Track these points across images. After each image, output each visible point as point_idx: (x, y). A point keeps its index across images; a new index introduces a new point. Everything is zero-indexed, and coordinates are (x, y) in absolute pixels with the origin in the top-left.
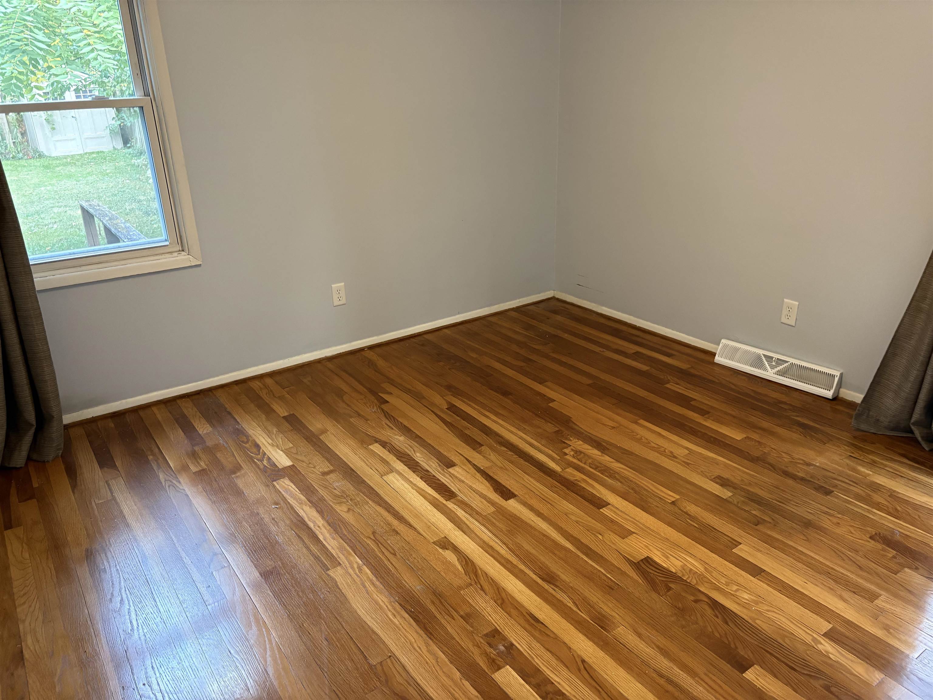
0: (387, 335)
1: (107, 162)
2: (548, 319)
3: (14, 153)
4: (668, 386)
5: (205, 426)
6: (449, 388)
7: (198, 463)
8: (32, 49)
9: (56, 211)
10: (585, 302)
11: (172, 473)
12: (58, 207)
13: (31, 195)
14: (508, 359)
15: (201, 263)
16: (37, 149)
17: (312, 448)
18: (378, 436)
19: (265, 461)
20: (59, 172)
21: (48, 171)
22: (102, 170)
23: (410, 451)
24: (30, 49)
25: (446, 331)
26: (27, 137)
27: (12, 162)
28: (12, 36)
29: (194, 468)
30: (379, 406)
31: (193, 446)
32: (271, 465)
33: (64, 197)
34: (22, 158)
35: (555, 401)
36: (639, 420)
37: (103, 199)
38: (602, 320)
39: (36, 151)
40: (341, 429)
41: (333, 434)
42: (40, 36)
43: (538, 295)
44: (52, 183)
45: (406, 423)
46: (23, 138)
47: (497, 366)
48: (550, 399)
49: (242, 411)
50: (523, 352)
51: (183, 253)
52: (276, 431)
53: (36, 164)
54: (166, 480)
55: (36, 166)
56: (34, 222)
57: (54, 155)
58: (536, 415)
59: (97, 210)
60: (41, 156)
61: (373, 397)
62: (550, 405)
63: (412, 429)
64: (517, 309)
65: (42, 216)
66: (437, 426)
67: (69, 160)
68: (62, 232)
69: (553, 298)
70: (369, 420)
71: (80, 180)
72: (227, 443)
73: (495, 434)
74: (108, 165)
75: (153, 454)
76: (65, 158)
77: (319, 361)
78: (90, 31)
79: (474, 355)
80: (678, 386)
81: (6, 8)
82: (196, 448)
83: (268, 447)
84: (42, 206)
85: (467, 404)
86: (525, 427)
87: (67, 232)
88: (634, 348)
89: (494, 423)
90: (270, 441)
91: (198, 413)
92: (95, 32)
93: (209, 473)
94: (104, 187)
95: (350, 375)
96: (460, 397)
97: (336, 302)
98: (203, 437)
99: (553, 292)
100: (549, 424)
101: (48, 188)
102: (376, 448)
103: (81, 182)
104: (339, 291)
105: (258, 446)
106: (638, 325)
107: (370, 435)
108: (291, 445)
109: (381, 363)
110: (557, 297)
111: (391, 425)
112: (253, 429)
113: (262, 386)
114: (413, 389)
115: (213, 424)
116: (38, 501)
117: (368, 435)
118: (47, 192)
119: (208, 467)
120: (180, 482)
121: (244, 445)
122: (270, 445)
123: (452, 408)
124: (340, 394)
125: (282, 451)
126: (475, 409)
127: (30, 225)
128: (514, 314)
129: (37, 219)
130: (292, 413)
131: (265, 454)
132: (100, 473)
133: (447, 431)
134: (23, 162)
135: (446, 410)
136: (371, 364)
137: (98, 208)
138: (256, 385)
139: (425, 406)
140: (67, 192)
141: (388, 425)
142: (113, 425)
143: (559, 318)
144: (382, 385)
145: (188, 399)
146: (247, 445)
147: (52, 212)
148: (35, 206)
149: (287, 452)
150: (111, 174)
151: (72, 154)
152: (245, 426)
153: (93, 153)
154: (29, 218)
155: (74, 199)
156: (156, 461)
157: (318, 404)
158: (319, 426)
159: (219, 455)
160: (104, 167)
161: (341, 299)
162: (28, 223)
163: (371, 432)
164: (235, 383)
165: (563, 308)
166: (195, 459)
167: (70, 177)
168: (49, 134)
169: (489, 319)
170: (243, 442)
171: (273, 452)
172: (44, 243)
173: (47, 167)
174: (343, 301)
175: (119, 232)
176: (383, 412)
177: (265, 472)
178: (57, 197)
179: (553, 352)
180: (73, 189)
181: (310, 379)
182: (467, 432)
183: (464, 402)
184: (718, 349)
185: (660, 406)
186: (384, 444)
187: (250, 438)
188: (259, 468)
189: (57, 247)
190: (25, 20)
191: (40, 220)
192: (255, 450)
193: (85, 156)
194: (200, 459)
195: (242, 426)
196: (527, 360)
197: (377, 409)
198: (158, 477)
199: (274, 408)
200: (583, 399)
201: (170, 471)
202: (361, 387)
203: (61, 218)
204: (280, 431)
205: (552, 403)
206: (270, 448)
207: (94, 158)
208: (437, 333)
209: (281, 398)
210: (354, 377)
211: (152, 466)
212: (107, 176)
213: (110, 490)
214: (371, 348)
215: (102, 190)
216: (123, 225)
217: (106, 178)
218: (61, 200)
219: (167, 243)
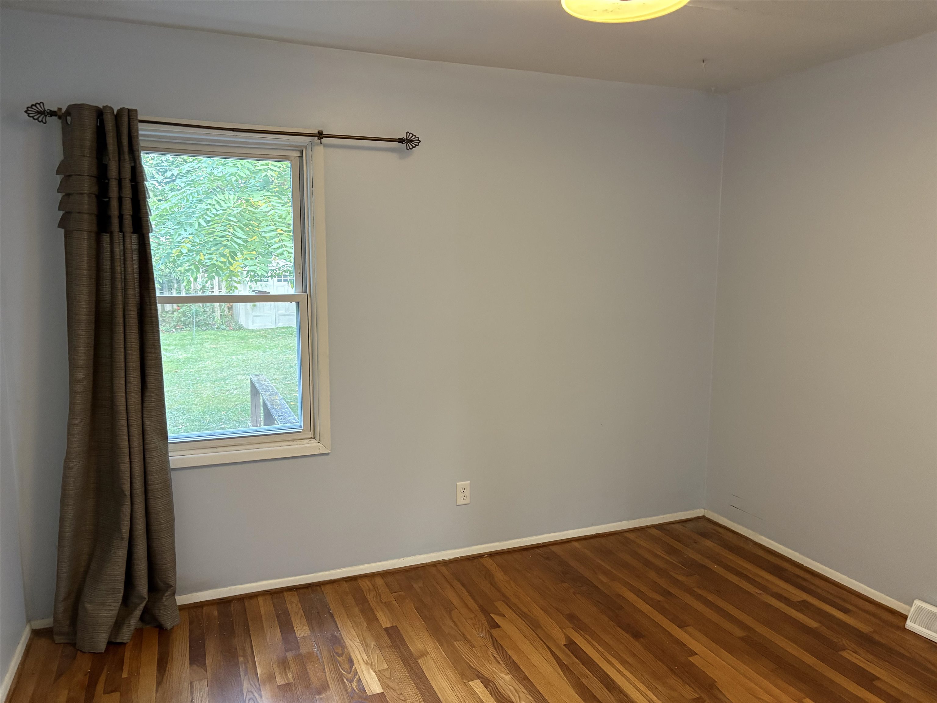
0: (510, 542)
1: (293, 337)
2: (696, 543)
3: (218, 325)
4: (844, 654)
5: (305, 628)
6: (571, 617)
7: (286, 674)
8: (230, 244)
9: (239, 378)
10: (740, 527)
11: (257, 684)
12: (242, 374)
13: (223, 362)
14: (644, 589)
15: (330, 452)
16: (238, 321)
17: (407, 674)
18: (482, 670)
19: (355, 683)
20: (252, 344)
21: (243, 342)
22: (287, 343)
23: (514, 696)
24: (229, 244)
25: (576, 544)
26: (232, 311)
27: (216, 332)
28: (216, 234)
29: (280, 681)
30: (488, 630)
31: (286, 651)
32: (359, 690)
33: (249, 366)
34: (224, 329)
35: (696, 654)
36: (805, 698)
37: (281, 370)
38: (761, 553)
39: (237, 323)
40: (442, 654)
41: (433, 659)
42: (240, 234)
43: (685, 512)
44: (242, 352)
45: (515, 658)
46: (229, 312)
47: (630, 596)
48: (691, 650)
49: (345, 615)
50: (663, 582)
51: (314, 441)
52: (374, 645)
53: (234, 335)
54: (248, 691)
55: (234, 336)
56: (219, 387)
57: (251, 327)
58: (672, 670)
59: (262, 385)
60: (240, 328)
61: (484, 618)
62: (691, 659)
63: (521, 667)
64: (660, 527)
65: (227, 382)
66: (551, 668)
67: (262, 333)
68: (240, 398)
69: (703, 517)
70: (474, 647)
71: (266, 352)
72: (321, 654)
73: (619, 690)
74: (293, 340)
75: (244, 656)
76: (259, 331)
77: (435, 564)
78: (282, 230)
79: (604, 579)
80: (856, 655)
81: (217, 211)
82: (289, 655)
83: (361, 664)
84: (229, 373)
85: (589, 643)
86: (656, 686)
87: (244, 397)
88: (799, 595)
89: (618, 674)
90: (365, 657)
91: (301, 610)
92: (286, 231)
93: (293, 689)
94: (284, 359)
95: (464, 585)
96: (581, 632)
97: (460, 502)
98: (299, 641)
99: (703, 510)
100: (687, 686)
101: (239, 357)
102: (477, 686)
103: (267, 353)
104: (463, 489)
105: (351, 662)
106: (805, 565)
107: (472, 667)
108: (386, 666)
109: (499, 575)
110: (707, 516)
111: (498, 658)
112: (351, 638)
113: (371, 587)
114: (529, 613)
115: (312, 627)
116: (121, 695)
117: (471, 666)
118: (237, 361)
119: (294, 680)
120: (261, 696)
121: (338, 657)
122: (364, 661)
123: (571, 645)
124: (449, 608)
125: (375, 672)
126: (598, 651)
127: (215, 389)
128: (655, 532)
129: (222, 384)
130: (395, 625)
131: (356, 673)
132: (188, 671)
133: (561, 677)
134: (224, 333)
135: (564, 647)
136: (488, 575)
137: (264, 383)
138: (365, 584)
139: (540, 638)
140: (253, 362)
141: (494, 657)
142: (216, 613)
143: (708, 543)
144: (496, 603)
145: (295, 593)
146: (340, 659)
147: (236, 379)
148: (223, 373)
149: (380, 675)
150: (294, 347)
151: (266, 328)
152: (344, 633)
153: (283, 328)
154: (216, 382)
155: (257, 368)
156: (245, 664)
157: (424, 618)
158: (420, 646)
159: (309, 667)
160: (289, 341)
161: (465, 498)
162: (214, 388)
163: (475, 664)
164: (345, 580)
165: (713, 531)
166: (285, 668)
167: (259, 348)
168: (250, 310)
169: (628, 535)
170: (337, 653)
171: (365, 672)
172: (222, 407)
173: (242, 338)
174: (467, 501)
175: (274, 408)
176: (492, 638)
177: (352, 698)
178: (244, 365)
179: (698, 587)
180: (258, 359)
181: (421, 584)
182: (584, 681)
183: (586, 639)
184: (911, 612)
185: (832, 681)
186: (487, 682)
187: (346, 650)
188: (346, 691)
189: (231, 412)
190: (230, 220)
191: (225, 386)
192: (347, 666)
193: (276, 330)
194: (289, 669)
195: (340, 634)
196: (667, 594)
197: (486, 635)
198: (242, 685)
199: (378, 616)
200: (732, 657)
201: (256, 680)
202: (472, 601)
203: (242, 385)
204: (380, 647)
205: (692, 657)
206: (363, 666)
207: (283, 333)
208: (567, 545)
209: (388, 605)
210: (467, 590)
211: (240, 671)
212: (289, 349)
213: (192, 693)
214: (491, 555)
215: (282, 361)
216: (279, 402)
217: (288, 351)
218: (246, 369)
219: (300, 430)
